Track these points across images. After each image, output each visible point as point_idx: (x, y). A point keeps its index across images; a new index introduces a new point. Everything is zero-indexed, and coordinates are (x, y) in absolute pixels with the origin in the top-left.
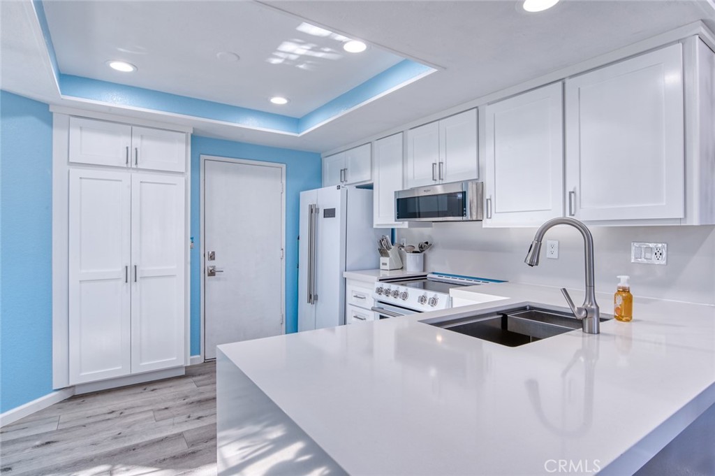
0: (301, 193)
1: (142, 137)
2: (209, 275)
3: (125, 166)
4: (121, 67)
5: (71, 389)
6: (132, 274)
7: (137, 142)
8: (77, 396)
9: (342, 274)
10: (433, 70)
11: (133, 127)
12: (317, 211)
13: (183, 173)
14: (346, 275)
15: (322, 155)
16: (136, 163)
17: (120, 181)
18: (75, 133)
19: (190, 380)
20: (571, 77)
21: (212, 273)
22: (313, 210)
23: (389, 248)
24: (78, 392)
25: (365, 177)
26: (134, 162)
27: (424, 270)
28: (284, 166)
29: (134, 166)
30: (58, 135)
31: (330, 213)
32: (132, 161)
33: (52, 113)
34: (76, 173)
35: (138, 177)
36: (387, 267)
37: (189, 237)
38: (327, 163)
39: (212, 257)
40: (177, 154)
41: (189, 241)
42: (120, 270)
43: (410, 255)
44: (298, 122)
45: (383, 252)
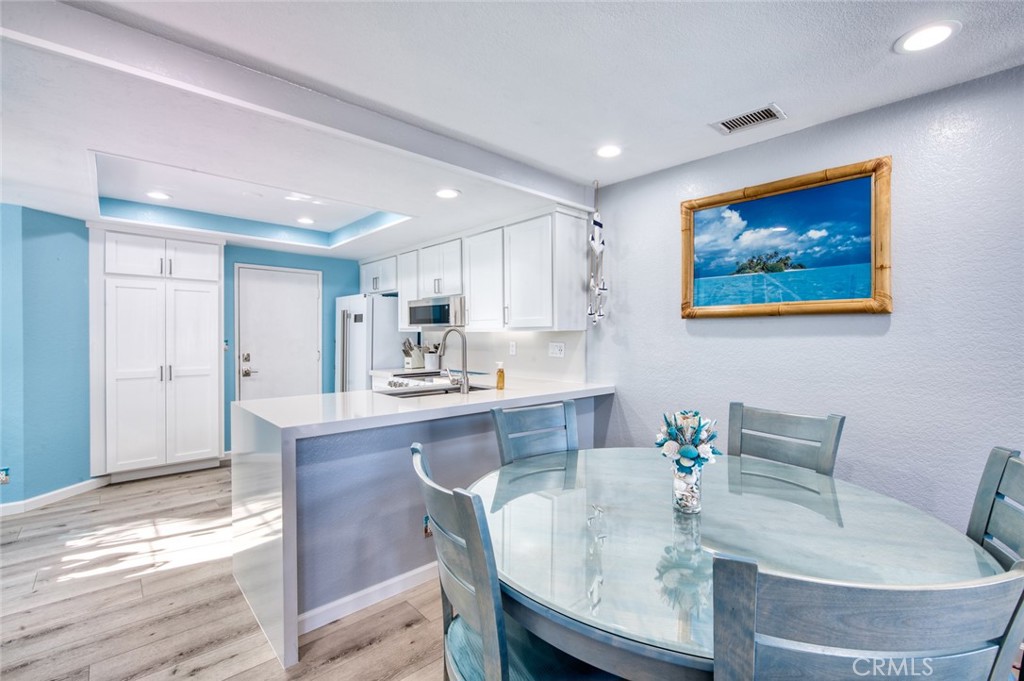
0: (338, 299)
1: (176, 249)
2: (244, 376)
3: (159, 275)
4: (158, 196)
5: (108, 478)
6: (167, 374)
7: (171, 254)
8: (113, 483)
9: (367, 372)
10: (408, 218)
11: (168, 241)
12: (349, 316)
13: (215, 282)
14: (371, 373)
15: (360, 262)
16: (171, 273)
17: (155, 289)
18: (110, 246)
19: (224, 469)
20: (508, 226)
21: (247, 374)
22: (345, 315)
23: (412, 349)
24: (114, 480)
25: (390, 287)
26: (168, 272)
27: (440, 368)
28: (320, 273)
29: (168, 275)
30: (94, 248)
31: (358, 318)
32: (166, 270)
33: (88, 229)
34: (111, 282)
35: (171, 285)
36: (410, 366)
37: (223, 339)
38: (364, 271)
39: (247, 359)
40: (212, 264)
41: (223, 344)
42: (154, 370)
43: (427, 355)
44: (328, 236)
45: (407, 353)
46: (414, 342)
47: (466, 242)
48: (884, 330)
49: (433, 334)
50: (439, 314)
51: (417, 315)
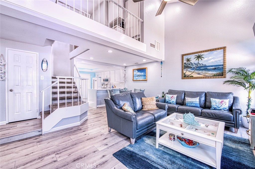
0: (92, 78)
15: (96, 73)
22: (94, 80)
25: (100, 76)
27: (107, 87)
28: (90, 74)
36: (103, 87)
43: (105, 86)
44: (92, 70)
45: (102, 85)
46: (103, 84)
47: (110, 71)
48: (147, 82)
49: (106, 83)
50: (107, 80)
51: (104, 80)
